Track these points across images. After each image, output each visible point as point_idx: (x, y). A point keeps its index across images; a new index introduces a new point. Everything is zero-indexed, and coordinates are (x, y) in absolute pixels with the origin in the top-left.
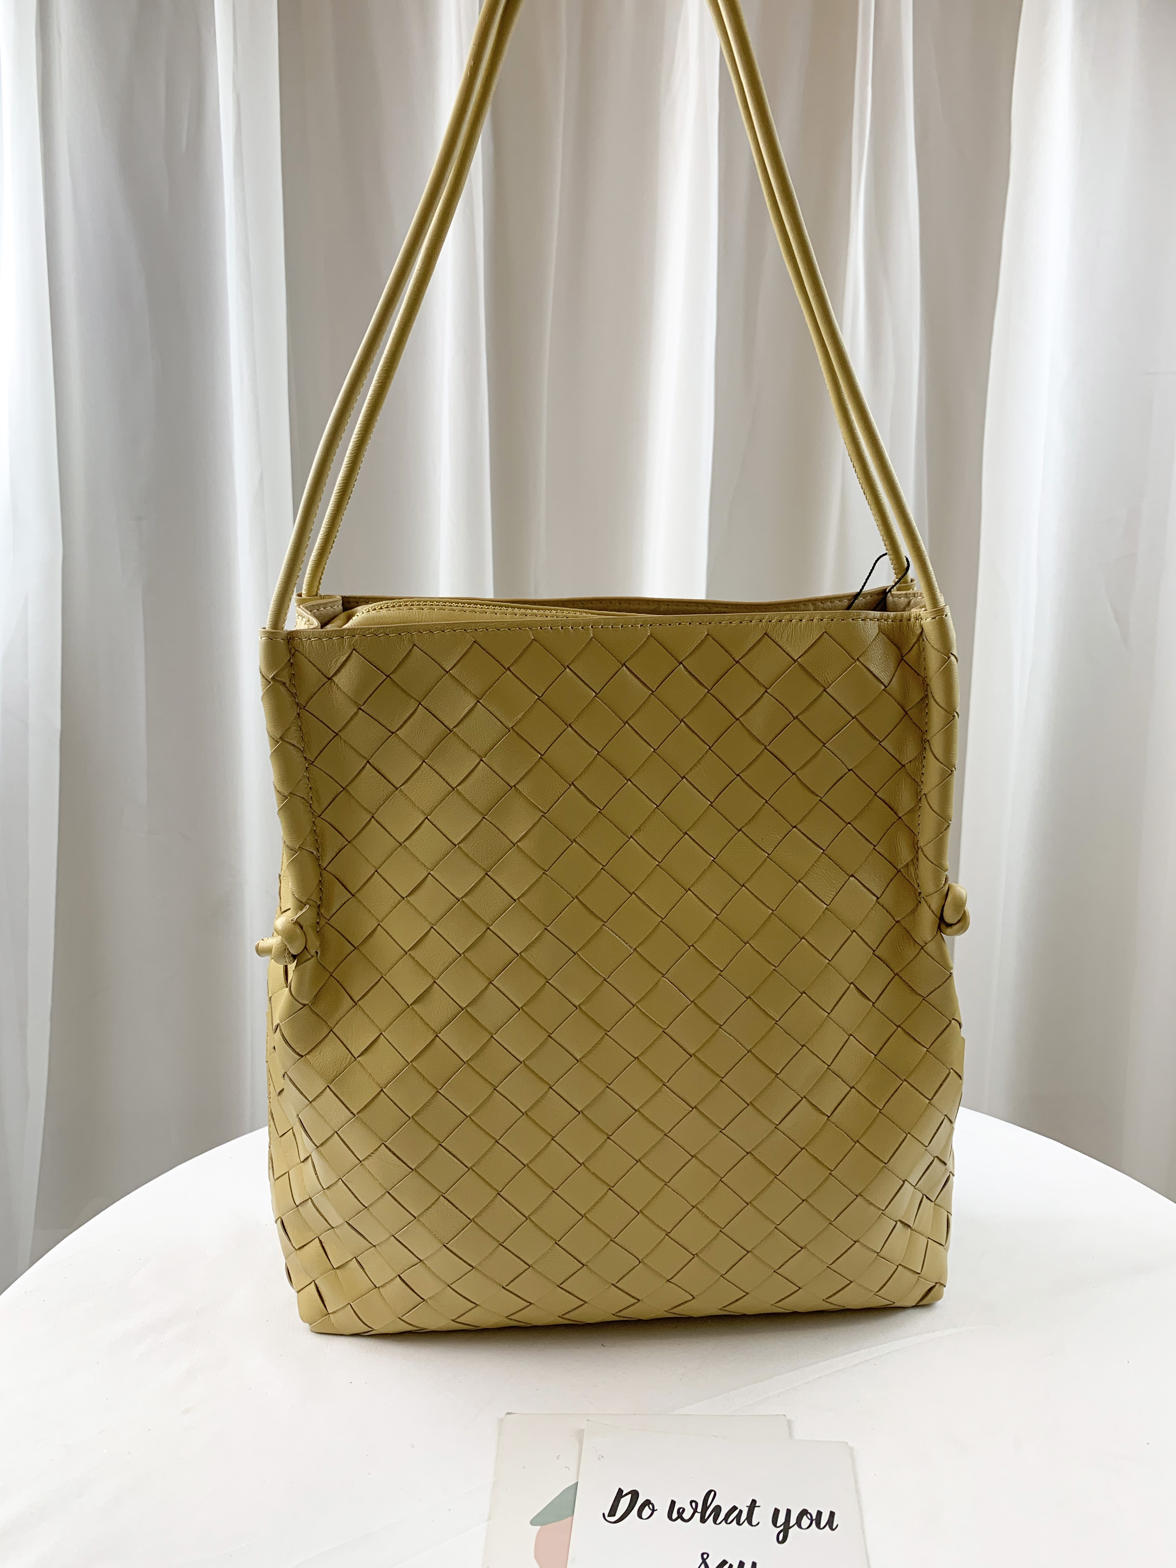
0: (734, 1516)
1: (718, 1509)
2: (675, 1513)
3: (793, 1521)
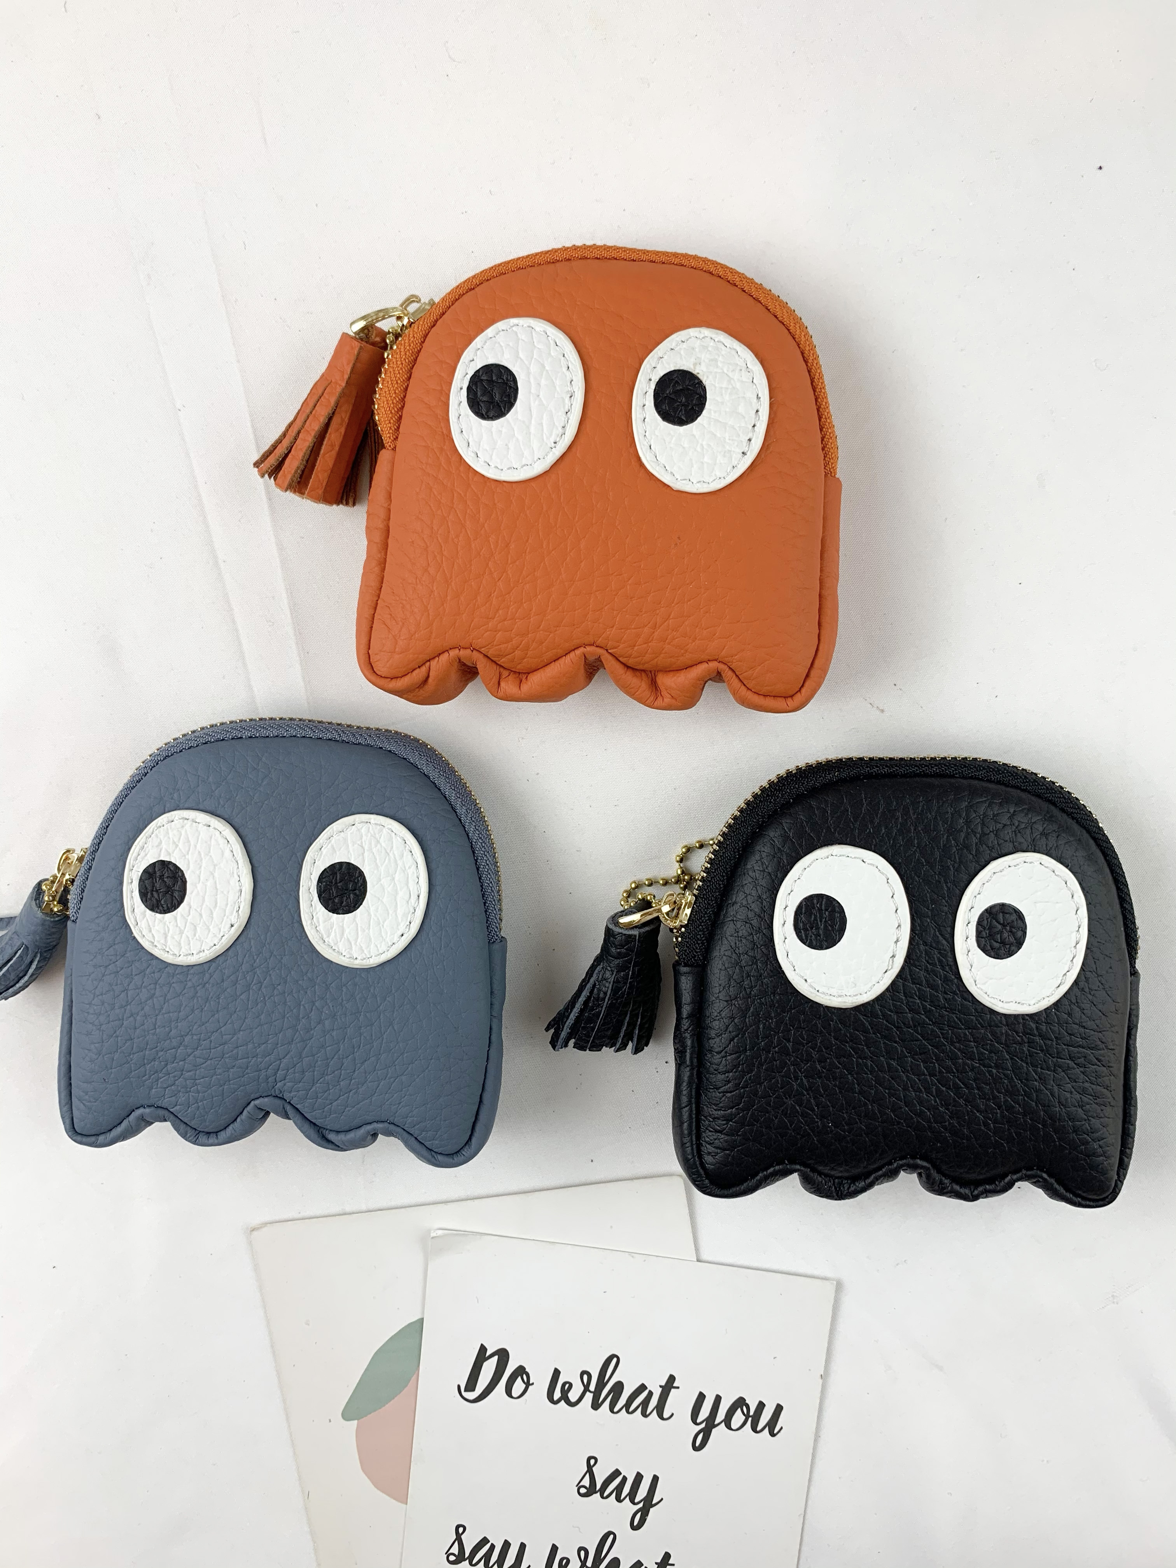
0: (640, 1401)
1: (618, 1388)
2: (558, 1391)
3: (721, 1415)
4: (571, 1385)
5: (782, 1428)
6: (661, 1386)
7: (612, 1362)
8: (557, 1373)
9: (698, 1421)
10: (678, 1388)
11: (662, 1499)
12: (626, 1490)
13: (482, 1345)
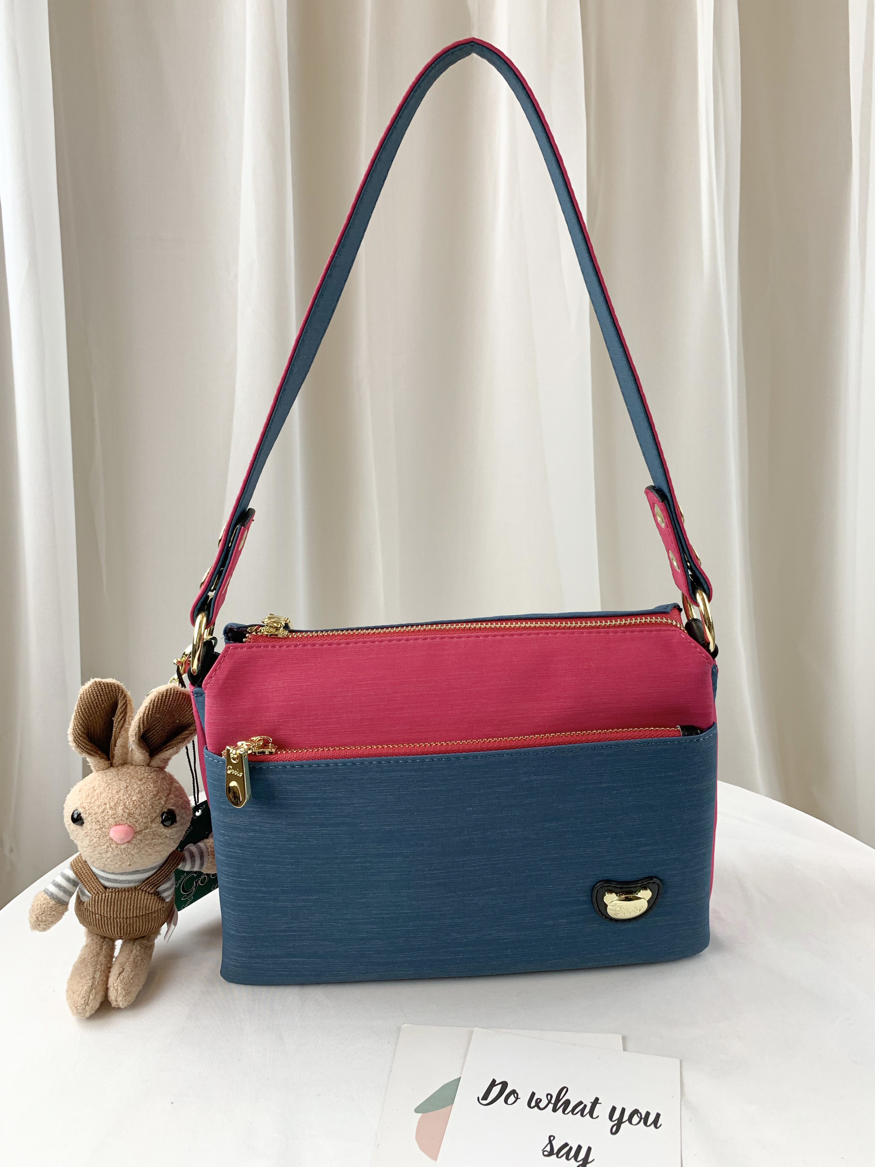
0: (580, 1109)
1: (568, 1102)
2: (534, 1102)
3: (626, 1117)
4: (541, 1100)
5: (661, 1125)
6: (591, 1102)
7: (563, 1090)
8: (533, 1094)
9: (613, 1120)
10: (601, 1103)
11: (594, 1160)
12: (572, 1154)
13: (494, 1079)
